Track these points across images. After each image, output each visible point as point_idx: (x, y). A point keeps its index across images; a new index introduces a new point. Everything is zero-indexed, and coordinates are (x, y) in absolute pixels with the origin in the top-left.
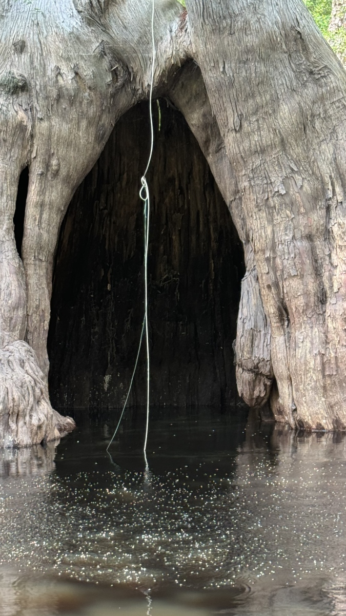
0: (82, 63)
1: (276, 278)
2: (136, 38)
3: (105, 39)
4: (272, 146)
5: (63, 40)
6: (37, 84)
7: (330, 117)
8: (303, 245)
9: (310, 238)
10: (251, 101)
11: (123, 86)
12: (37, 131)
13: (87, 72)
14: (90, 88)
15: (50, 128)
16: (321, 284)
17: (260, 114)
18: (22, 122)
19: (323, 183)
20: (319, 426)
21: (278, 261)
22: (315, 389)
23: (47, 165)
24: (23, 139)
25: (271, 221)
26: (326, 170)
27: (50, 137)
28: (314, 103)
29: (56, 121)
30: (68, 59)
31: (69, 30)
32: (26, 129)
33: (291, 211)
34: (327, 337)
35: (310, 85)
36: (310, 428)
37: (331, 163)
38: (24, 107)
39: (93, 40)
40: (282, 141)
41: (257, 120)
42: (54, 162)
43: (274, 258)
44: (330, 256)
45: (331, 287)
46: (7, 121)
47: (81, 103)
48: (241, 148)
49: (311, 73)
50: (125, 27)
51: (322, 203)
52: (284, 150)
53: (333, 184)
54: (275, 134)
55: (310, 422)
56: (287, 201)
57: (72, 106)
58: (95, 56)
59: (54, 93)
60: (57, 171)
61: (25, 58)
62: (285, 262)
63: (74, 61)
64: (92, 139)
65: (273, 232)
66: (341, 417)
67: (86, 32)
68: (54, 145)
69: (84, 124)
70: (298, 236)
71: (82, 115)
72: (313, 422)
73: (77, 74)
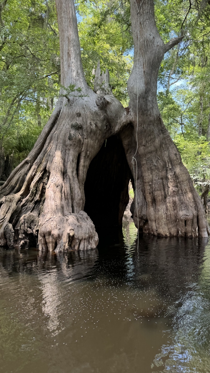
0: (98, 122)
1: (152, 190)
2: (114, 115)
3: (105, 115)
4: (154, 151)
5: (92, 114)
6: (85, 127)
7: (167, 144)
8: (161, 181)
9: (162, 179)
10: (150, 137)
11: (108, 130)
12: (84, 142)
13: (99, 125)
14: (100, 130)
15: (88, 141)
16: (165, 193)
17: (151, 141)
18: (80, 139)
19: (165, 163)
20: (166, 235)
21: (153, 185)
22: (165, 224)
23: (86, 154)
24: (80, 145)
25: (151, 173)
26: (166, 159)
27: (87, 145)
28: (163, 139)
29: (89, 139)
30: (94, 120)
31: (94, 111)
32: (81, 141)
33: (158, 171)
34: (167, 208)
35: (161, 134)
36: (163, 235)
37: (168, 157)
38: (81, 134)
39: (102, 115)
40: (156, 150)
41: (150, 143)
42: (88, 153)
43: (152, 185)
44: (167, 184)
45: (168, 193)
46: (76, 138)
47: (97, 134)
48: (145, 151)
49: (162, 131)
50: (111, 112)
51: (165, 169)
52: (156, 153)
53: (168, 163)
54: (155, 147)
55: (163, 234)
56: (157, 168)
57: (94, 135)
58: (102, 120)
59: (89, 131)
60: (89, 155)
61: (81, 118)
62: (156, 186)
63: (96, 121)
64: (98, 146)
65: (152, 177)
66: (171, 232)
67: (100, 112)
68: (88, 147)
69: (97, 141)
70: (159, 178)
71: (97, 138)
72: (164, 234)
73: (96, 125)
